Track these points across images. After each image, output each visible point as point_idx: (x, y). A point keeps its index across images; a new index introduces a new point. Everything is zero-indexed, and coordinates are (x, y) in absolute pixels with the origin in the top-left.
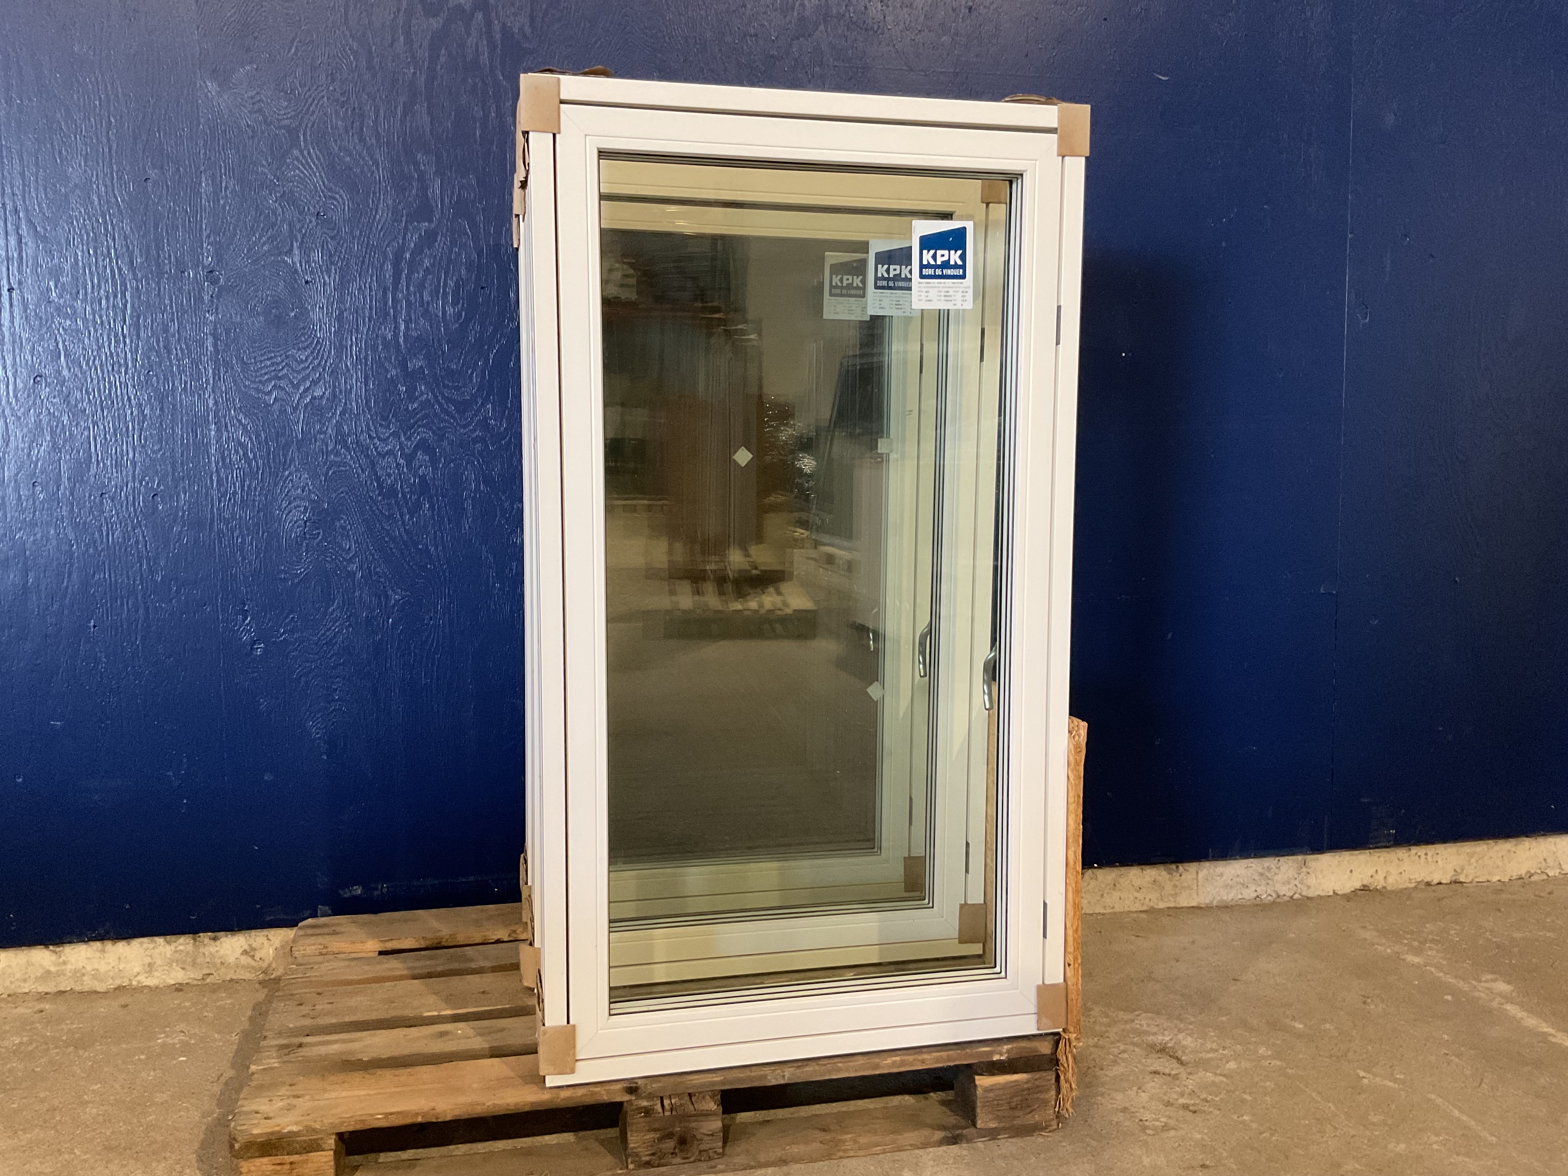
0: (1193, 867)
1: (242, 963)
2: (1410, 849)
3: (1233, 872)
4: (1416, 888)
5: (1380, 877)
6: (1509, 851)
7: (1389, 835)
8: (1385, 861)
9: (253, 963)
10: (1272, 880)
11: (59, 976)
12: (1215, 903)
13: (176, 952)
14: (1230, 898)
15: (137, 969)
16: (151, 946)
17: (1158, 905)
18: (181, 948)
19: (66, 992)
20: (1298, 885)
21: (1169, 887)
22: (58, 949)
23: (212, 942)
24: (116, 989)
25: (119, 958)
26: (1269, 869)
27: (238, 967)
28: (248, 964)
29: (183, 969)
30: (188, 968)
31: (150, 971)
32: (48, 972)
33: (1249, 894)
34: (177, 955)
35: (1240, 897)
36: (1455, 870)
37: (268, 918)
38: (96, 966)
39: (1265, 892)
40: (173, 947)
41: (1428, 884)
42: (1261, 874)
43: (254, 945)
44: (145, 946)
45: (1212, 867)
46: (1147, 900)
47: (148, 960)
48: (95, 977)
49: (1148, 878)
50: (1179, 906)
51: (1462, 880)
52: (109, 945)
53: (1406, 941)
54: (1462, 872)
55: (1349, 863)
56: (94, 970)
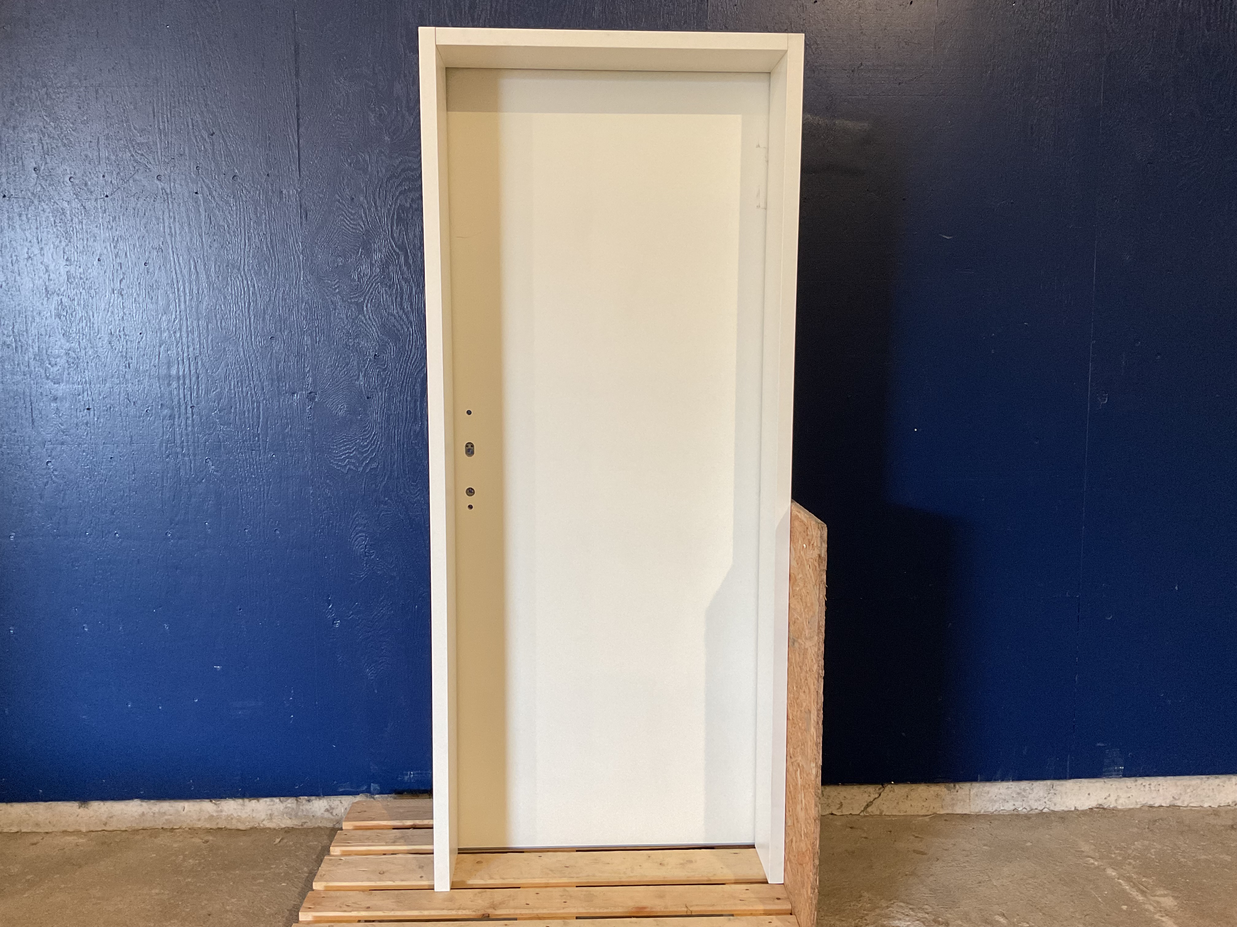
0: (966, 786)
1: (325, 817)
2: (1136, 781)
3: (996, 790)
4: (1140, 809)
5: (1112, 799)
6: (1219, 785)
7: (1119, 770)
8: (1117, 789)
9: (332, 817)
10: (1027, 797)
11: (218, 819)
12: (982, 812)
13: (286, 808)
14: (994, 810)
15: (263, 817)
16: (272, 803)
17: (939, 811)
18: (289, 805)
19: (221, 829)
20: (1048, 802)
21: (948, 798)
22: (218, 802)
23: (307, 803)
24: (251, 829)
25: (253, 810)
26: (1024, 790)
27: (322, 819)
28: (329, 818)
29: (290, 818)
31: (271, 819)
32: (212, 816)
33: (1009, 807)
34: (287, 810)
35: (1002, 808)
36: (1173, 797)
37: (341, 790)
38: (239, 814)
39: (1022, 807)
40: (284, 804)
41: (1151, 807)
42: (1019, 794)
43: (332, 806)
44: (268, 803)
45: (981, 786)
46: (932, 808)
47: (269, 812)
48: (239, 821)
49: (932, 793)
50: (955, 813)
51: (1179, 803)
52: (246, 800)
53: (1113, 856)
54: (1179, 799)
55: (1087, 788)
56: (238, 816)
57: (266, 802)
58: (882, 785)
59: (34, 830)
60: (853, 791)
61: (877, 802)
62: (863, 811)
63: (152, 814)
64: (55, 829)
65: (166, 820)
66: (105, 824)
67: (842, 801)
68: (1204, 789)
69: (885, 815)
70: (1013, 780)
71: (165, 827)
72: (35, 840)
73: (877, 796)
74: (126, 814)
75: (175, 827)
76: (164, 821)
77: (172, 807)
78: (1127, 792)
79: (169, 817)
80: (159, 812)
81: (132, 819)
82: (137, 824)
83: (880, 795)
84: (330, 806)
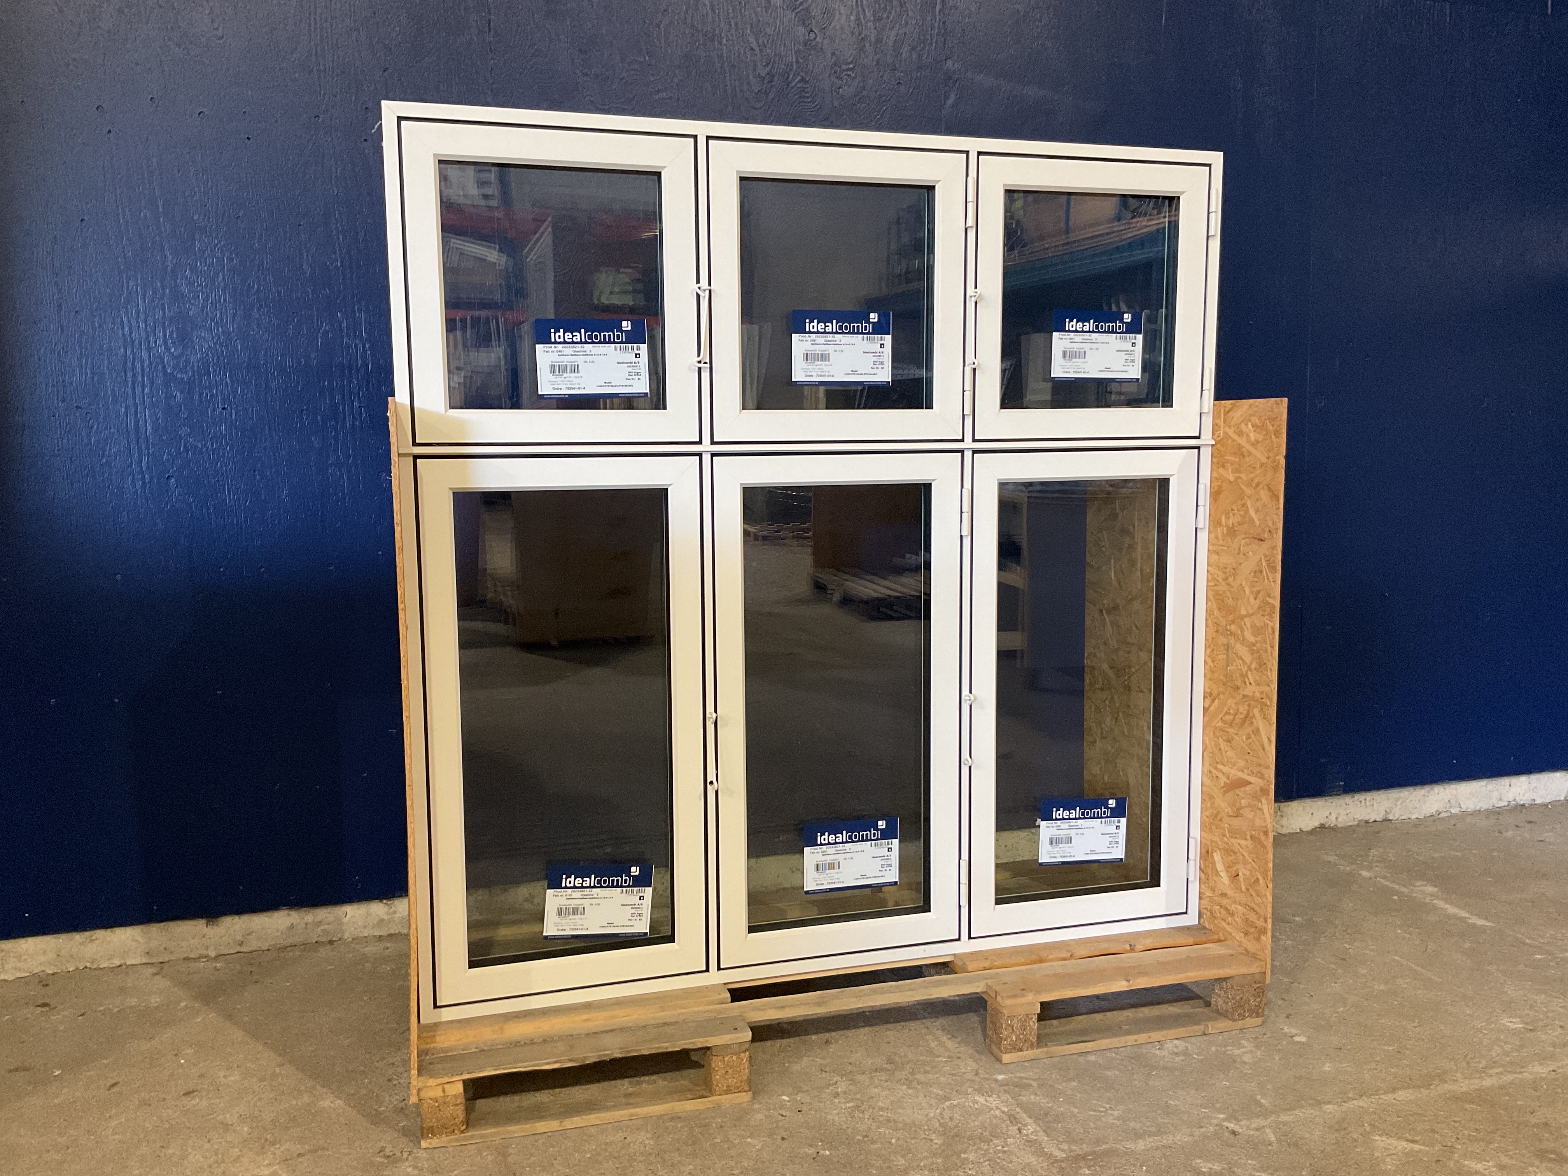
2: (1354, 797)
4: (1358, 825)
5: (1333, 817)
6: (1424, 795)
7: (1339, 786)
36: (1386, 811)
41: (1367, 822)
54: (1391, 812)
55: (1311, 807)
65: (323, 931)
74: (269, 928)
75: (334, 939)
77: (330, 913)
78: (1345, 809)
79: (327, 926)
82: (284, 940)
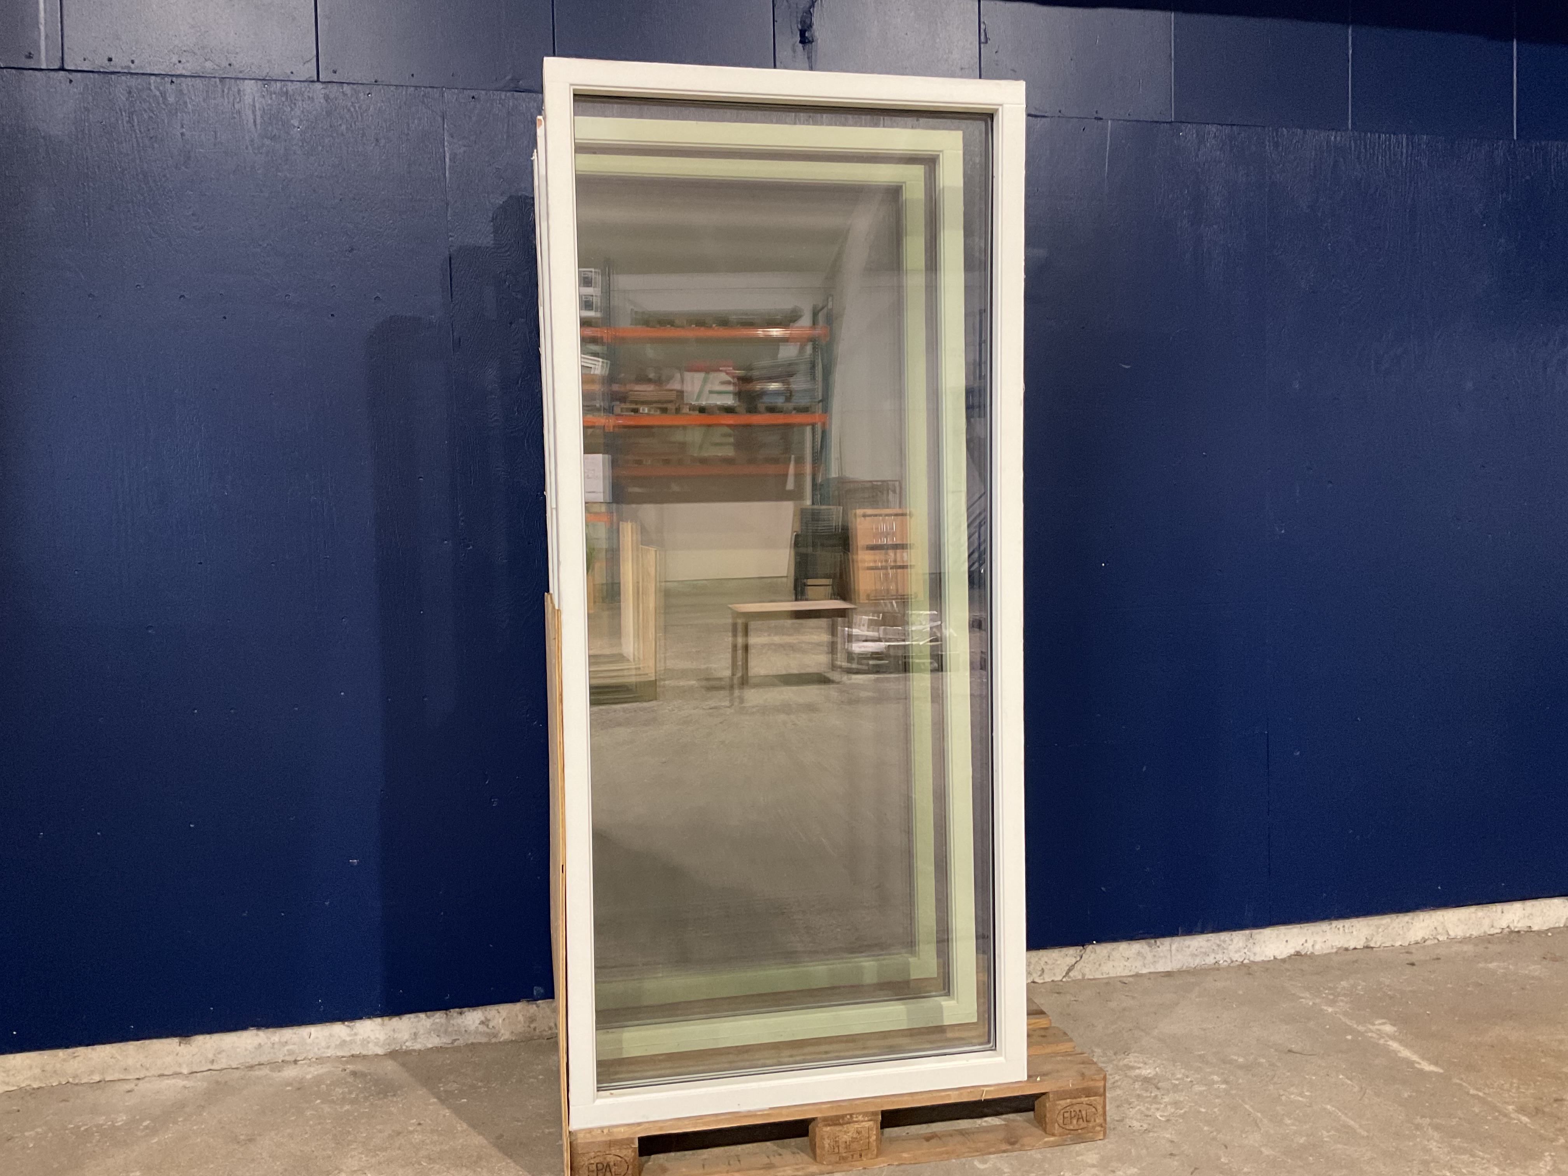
0: (1167, 941)
1: (480, 1031)
3: (1197, 944)
8: (1312, 933)
9: (488, 1030)
10: (1227, 949)
11: (352, 1043)
12: (1185, 967)
13: (433, 1024)
14: (1196, 965)
15: (406, 1037)
16: (416, 1020)
17: (1141, 970)
18: (438, 1020)
19: (355, 1055)
20: (1248, 953)
21: (1149, 957)
22: (351, 1024)
23: (459, 1016)
24: (392, 1052)
26: (1224, 941)
27: (477, 1033)
28: (484, 1031)
29: (438, 1036)
30: (442, 1035)
31: (416, 1039)
32: (344, 1041)
33: (1210, 960)
34: (435, 1026)
35: (1203, 963)
37: (498, 997)
38: (378, 1036)
39: (1222, 959)
40: (431, 1020)
42: (1219, 946)
43: (488, 1018)
44: (412, 1020)
45: (1181, 940)
46: (1134, 967)
47: (415, 1030)
48: (376, 1044)
49: (1133, 951)
50: (1157, 971)
51: (1372, 945)
52: (386, 1019)
53: (1324, 995)
56: (377, 1038)
57: (410, 1019)
58: (1083, 946)
59: (122, 1077)
60: (1054, 955)
61: (1078, 967)
62: (1064, 977)
63: (270, 1045)
64: (148, 1074)
66: (212, 1062)
67: (1044, 967)
68: (1394, 928)
69: (1089, 979)
70: (1213, 932)
71: (288, 1058)
72: (128, 1087)
73: (1078, 959)
76: (286, 1052)
80: (280, 1042)
81: (245, 1053)
83: (1081, 957)
84: (486, 1018)
